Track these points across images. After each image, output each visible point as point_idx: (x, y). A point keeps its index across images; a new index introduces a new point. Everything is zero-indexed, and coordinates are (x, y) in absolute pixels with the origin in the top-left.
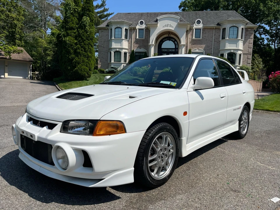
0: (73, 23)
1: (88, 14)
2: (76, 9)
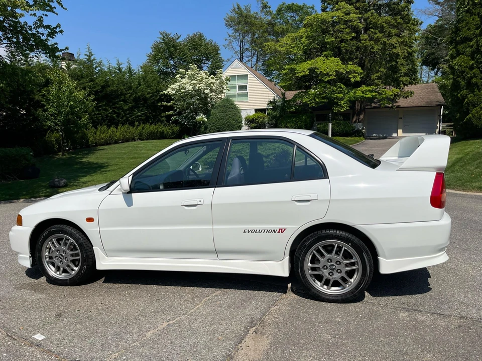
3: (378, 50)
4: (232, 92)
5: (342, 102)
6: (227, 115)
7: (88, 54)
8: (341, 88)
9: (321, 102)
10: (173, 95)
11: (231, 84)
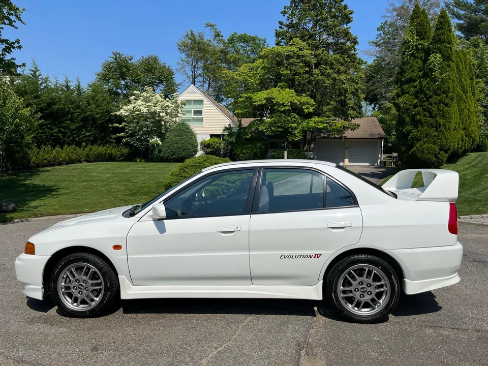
0: (413, 71)
1: (438, 48)
2: (420, 44)
3: (329, 85)
4: (187, 116)
5: (296, 132)
6: (183, 139)
7: (34, 69)
8: (295, 118)
9: (277, 131)
10: (127, 116)
11: (186, 108)
